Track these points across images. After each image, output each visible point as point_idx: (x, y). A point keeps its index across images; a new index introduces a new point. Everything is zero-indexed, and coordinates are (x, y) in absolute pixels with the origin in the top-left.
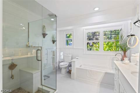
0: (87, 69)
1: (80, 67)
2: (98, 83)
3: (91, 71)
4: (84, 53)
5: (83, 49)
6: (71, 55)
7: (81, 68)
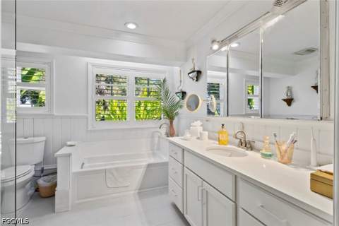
0: (107, 167)
1: (82, 168)
2: (132, 192)
3: (117, 169)
4: (90, 128)
5: (87, 118)
6: (44, 138)
7: (83, 170)
